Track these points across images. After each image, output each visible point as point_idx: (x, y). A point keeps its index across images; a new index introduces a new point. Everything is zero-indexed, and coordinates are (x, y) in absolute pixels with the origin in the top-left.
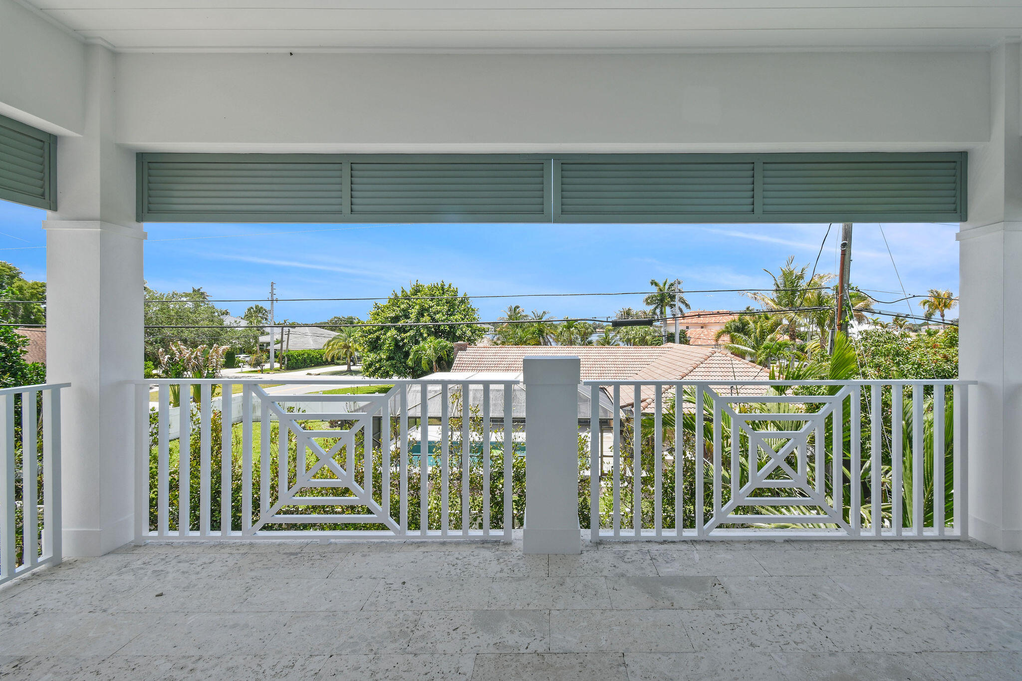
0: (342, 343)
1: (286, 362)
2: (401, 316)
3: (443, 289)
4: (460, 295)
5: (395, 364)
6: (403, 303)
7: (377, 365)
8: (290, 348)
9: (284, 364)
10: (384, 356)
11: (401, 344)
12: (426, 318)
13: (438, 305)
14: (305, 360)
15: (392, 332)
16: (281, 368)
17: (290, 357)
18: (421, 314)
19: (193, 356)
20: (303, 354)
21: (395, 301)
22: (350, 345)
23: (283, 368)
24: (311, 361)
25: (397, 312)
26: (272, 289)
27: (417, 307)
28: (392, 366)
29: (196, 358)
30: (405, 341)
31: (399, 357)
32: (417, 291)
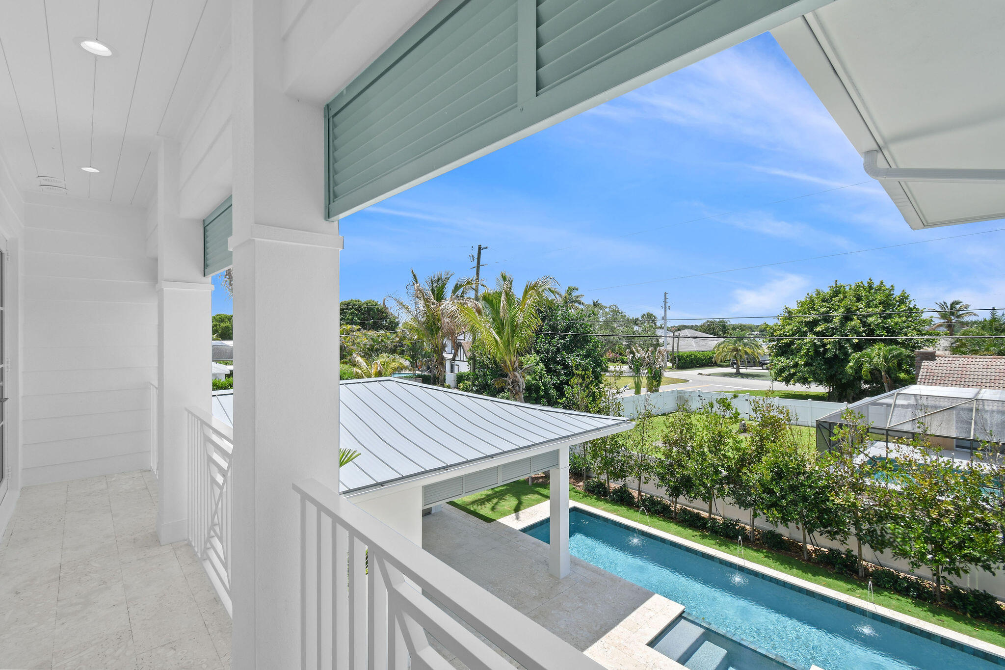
0: (731, 347)
1: (677, 362)
2: (819, 320)
3: (871, 288)
4: (897, 294)
5: (815, 371)
6: (821, 307)
7: (792, 371)
8: (680, 350)
9: (675, 363)
10: (801, 362)
11: (822, 350)
12: (856, 322)
13: (868, 306)
14: (692, 361)
15: (810, 337)
16: (673, 366)
17: (680, 358)
18: (846, 318)
19: (646, 356)
20: (691, 356)
21: (810, 305)
22: (740, 348)
23: (674, 367)
24: (697, 362)
25: (814, 315)
26: (666, 298)
27: (841, 310)
28: (810, 372)
29: (648, 357)
30: (828, 347)
31: (819, 363)
32: (836, 293)
